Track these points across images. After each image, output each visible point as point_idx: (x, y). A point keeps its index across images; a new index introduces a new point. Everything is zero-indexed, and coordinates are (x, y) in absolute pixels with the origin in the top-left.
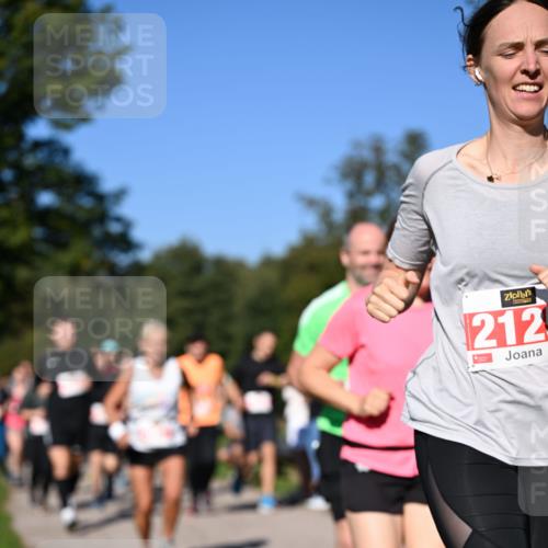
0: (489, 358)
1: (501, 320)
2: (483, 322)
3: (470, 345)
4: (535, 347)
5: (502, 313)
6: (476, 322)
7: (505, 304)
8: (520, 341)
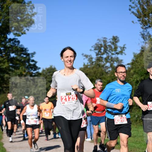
3: (62, 101)
4: (71, 101)
5: (66, 96)
6: (62, 98)
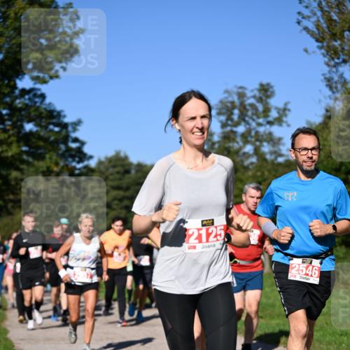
0: (194, 247)
1: (201, 232)
2: (193, 233)
4: (213, 243)
7: (203, 225)
8: (207, 241)
